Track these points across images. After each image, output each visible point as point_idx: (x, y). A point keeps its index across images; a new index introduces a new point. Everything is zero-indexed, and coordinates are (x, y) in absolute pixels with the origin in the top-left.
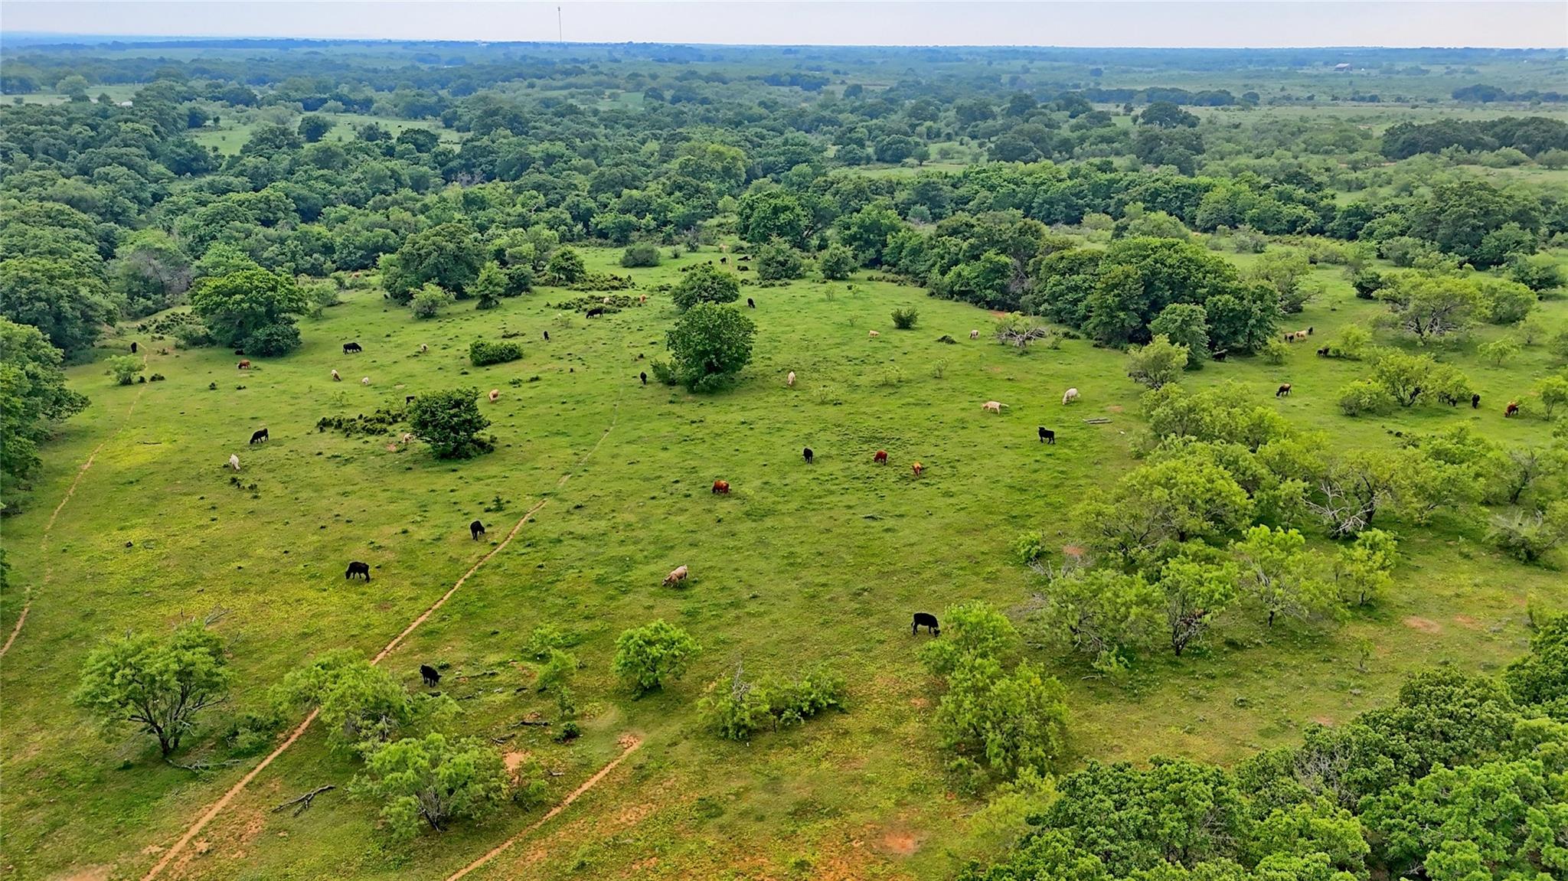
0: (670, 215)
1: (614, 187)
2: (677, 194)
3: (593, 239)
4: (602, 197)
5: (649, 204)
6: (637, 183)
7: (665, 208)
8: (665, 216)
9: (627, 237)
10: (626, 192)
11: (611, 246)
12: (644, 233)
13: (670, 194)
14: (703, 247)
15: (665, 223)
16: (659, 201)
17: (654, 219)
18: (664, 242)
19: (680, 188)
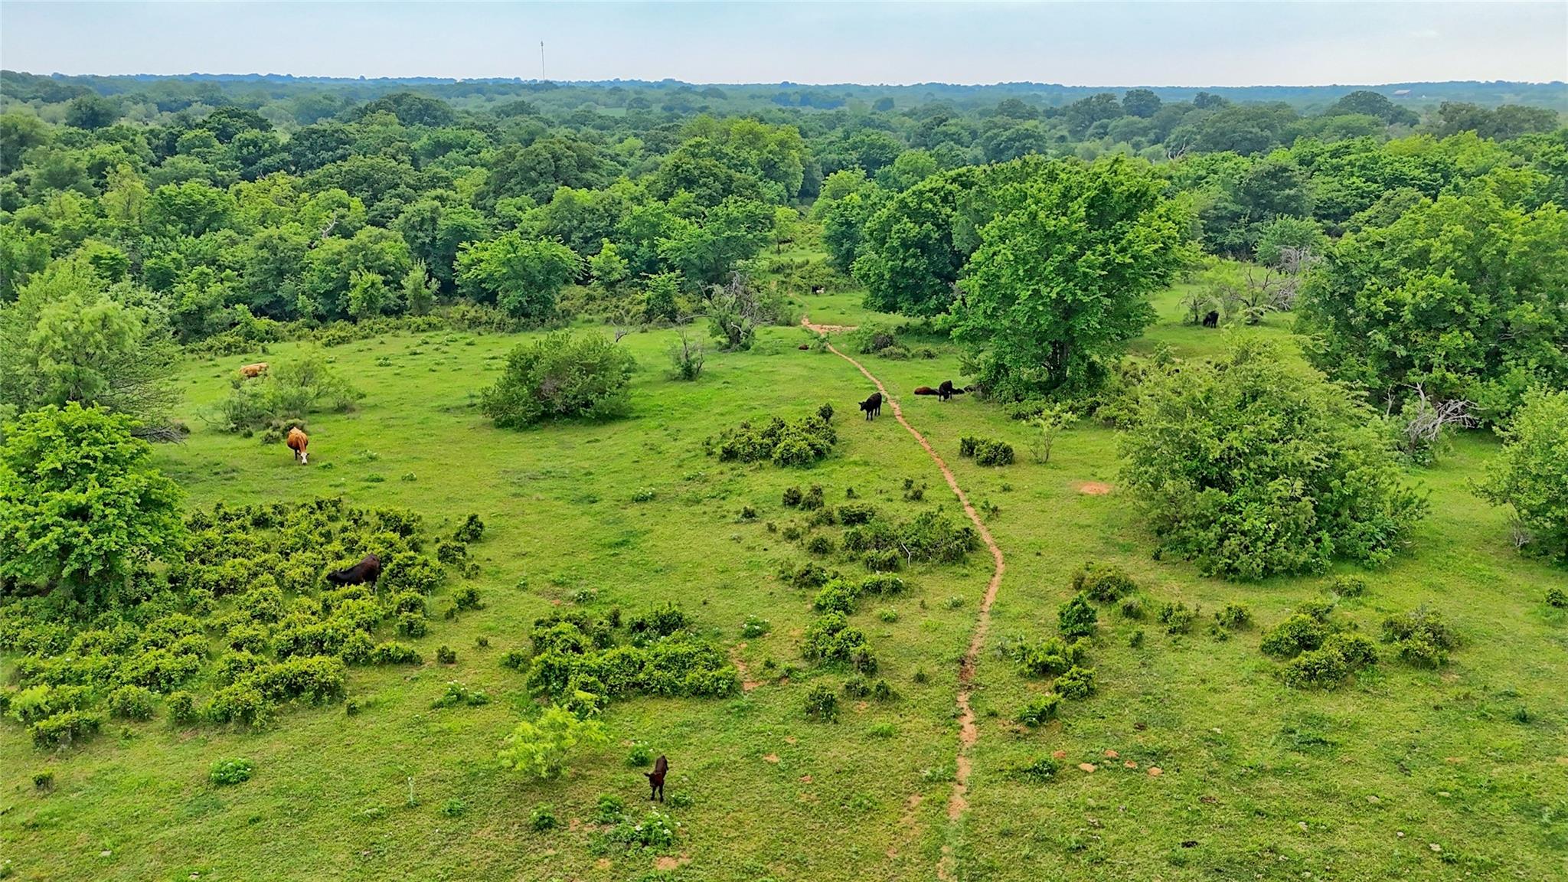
0: (665, 244)
1: (534, 183)
2: (682, 195)
3: (464, 308)
4: (505, 205)
5: (614, 219)
6: (589, 175)
7: (654, 229)
8: (653, 246)
9: (546, 303)
10: (561, 192)
11: (501, 327)
12: (601, 290)
13: (664, 197)
14: (763, 334)
15: (652, 266)
16: (638, 209)
17: (628, 255)
18: (649, 315)
19: (689, 183)
